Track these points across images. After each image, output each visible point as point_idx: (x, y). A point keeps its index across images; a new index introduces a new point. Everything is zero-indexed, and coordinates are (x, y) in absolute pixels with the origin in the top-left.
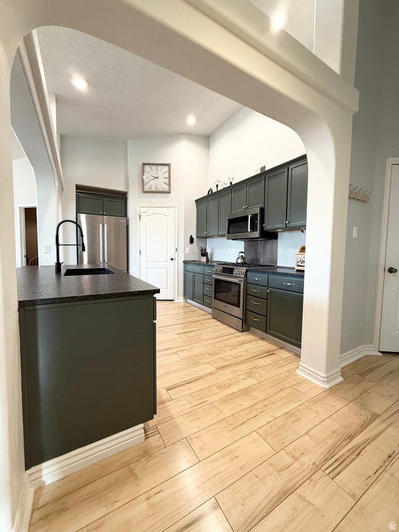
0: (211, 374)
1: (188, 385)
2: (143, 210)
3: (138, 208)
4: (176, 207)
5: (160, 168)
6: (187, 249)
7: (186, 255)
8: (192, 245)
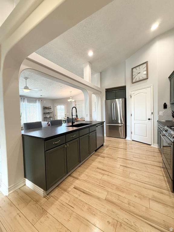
0: (99, 198)
1: (82, 193)
2: (132, 93)
3: (130, 92)
4: (152, 87)
5: (141, 67)
6: (161, 113)
7: (160, 117)
8: (166, 110)
